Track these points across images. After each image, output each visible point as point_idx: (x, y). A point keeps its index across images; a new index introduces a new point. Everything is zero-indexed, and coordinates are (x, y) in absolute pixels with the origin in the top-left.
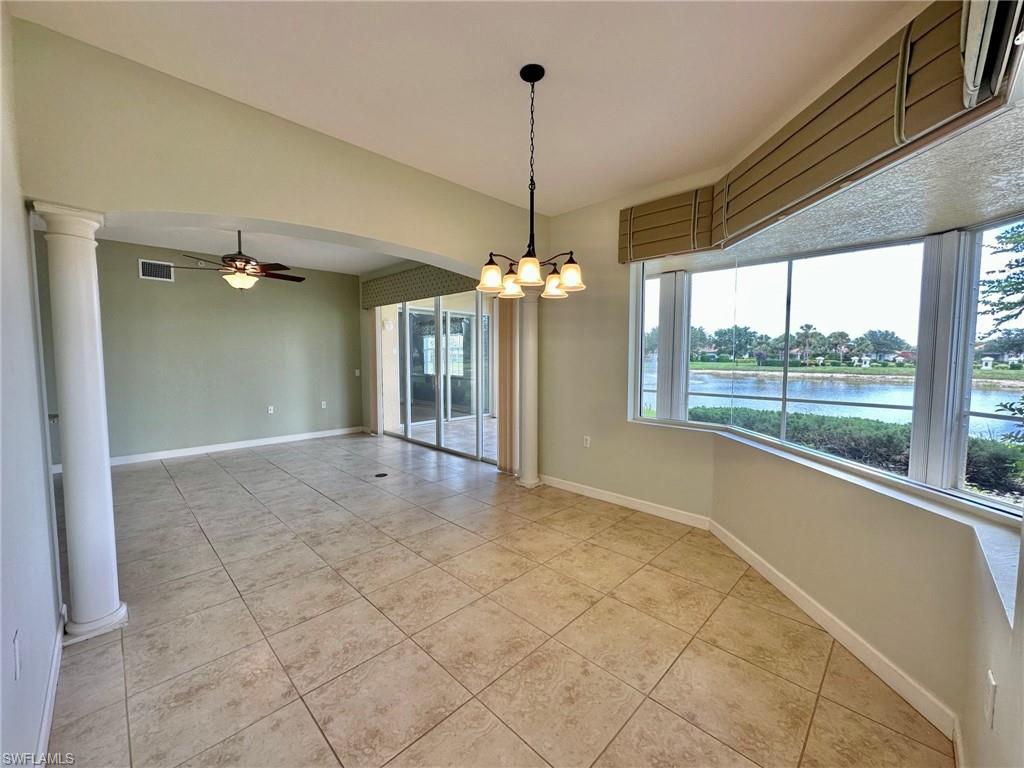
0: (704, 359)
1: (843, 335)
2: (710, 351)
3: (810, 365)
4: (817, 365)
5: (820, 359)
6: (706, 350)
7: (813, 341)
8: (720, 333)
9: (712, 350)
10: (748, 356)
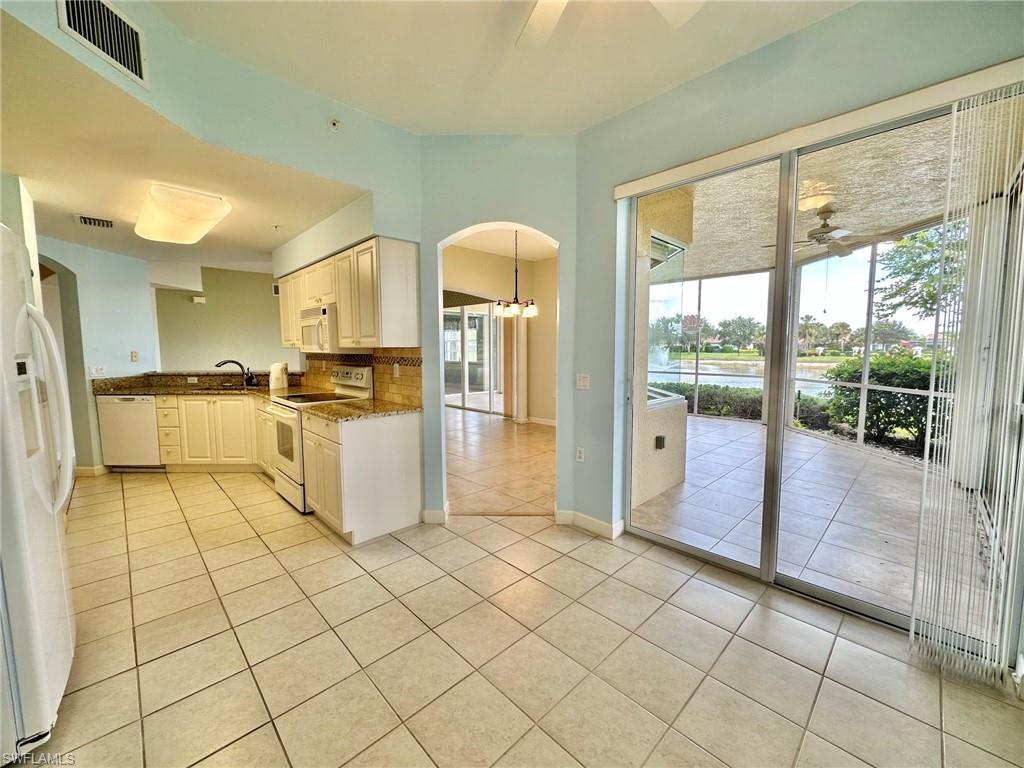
0: (708, 350)
1: (844, 326)
2: (715, 342)
3: (810, 355)
4: (816, 355)
5: (820, 350)
6: (710, 340)
7: (814, 331)
8: (724, 324)
9: (715, 341)
10: (751, 346)
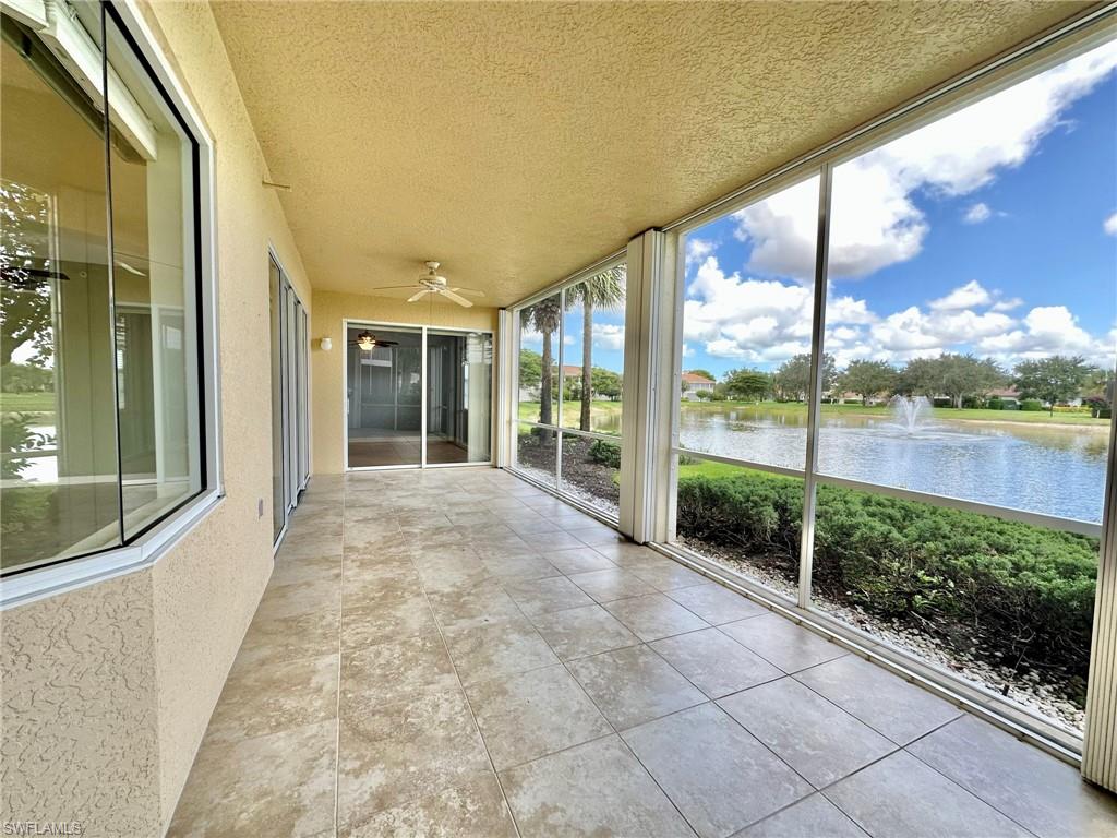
0: (995, 406)
2: (1008, 395)
6: (997, 392)
8: (1026, 369)
10: (1077, 403)
